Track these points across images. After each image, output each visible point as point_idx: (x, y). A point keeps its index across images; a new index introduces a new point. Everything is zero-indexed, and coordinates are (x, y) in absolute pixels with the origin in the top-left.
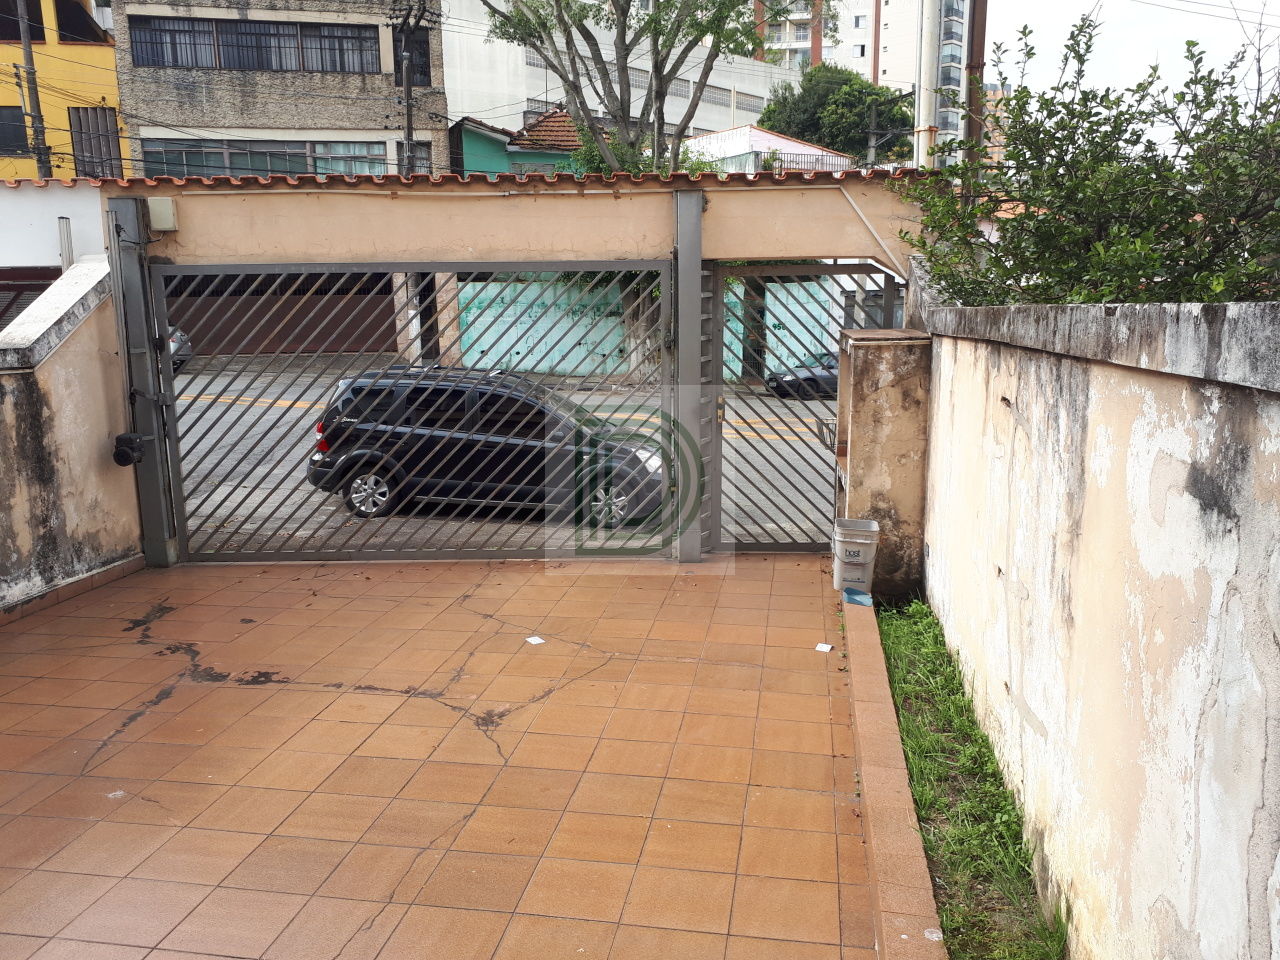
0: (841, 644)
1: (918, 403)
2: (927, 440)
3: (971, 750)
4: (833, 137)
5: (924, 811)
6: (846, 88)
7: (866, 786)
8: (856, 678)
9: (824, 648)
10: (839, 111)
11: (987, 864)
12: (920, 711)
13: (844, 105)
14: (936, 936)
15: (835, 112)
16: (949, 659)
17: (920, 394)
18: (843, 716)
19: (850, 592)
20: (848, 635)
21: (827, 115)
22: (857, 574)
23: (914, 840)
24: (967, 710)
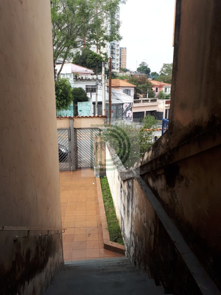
0: (96, 183)
1: (104, 150)
2: (105, 155)
3: (109, 195)
4: (89, 65)
5: (104, 202)
6: (91, 55)
7: (99, 200)
8: (98, 187)
9: (94, 183)
10: (90, 60)
11: (110, 206)
12: (105, 191)
13: (91, 59)
14: (105, 212)
15: (89, 60)
16: (108, 184)
17: (104, 149)
18: (96, 192)
19: (97, 175)
20: (97, 181)
21: (88, 61)
22: (97, 173)
23: (103, 205)
24: (109, 190)
